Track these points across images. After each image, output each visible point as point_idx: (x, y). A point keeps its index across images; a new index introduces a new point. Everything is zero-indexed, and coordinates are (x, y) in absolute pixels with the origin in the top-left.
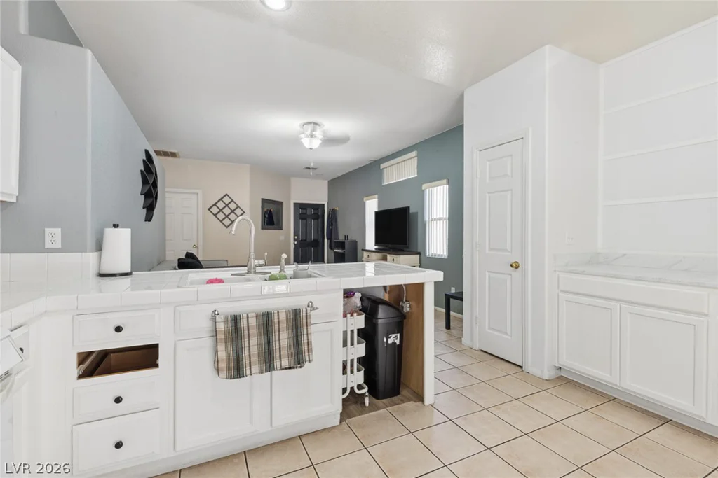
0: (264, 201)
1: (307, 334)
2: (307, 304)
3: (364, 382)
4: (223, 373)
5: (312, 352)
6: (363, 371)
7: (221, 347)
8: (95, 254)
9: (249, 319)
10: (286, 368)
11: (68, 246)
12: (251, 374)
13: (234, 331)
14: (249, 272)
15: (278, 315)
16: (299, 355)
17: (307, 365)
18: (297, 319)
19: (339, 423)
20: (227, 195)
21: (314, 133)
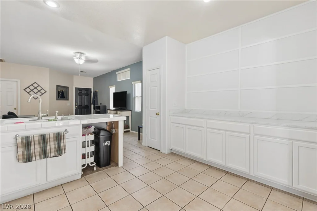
0: (58, 86)
1: (64, 142)
2: (64, 130)
3: (94, 161)
4: (21, 161)
5: (66, 149)
6: (93, 157)
7: (20, 150)
9: (35, 138)
10: (54, 157)
12: (35, 160)
13: (26, 143)
14: (38, 119)
15: (49, 135)
16: (59, 151)
17: (63, 155)
18: (58, 137)
19: (80, 178)
20: (35, 83)
21: (81, 57)
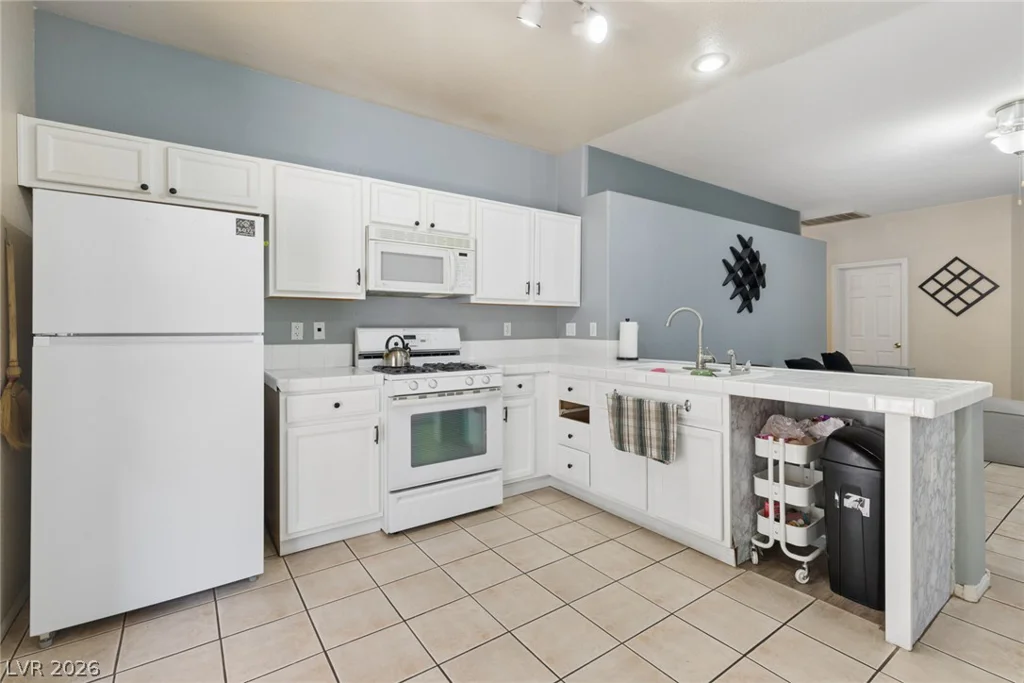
1: (673, 432)
2: (673, 401)
9: (628, 402)
12: (629, 451)
13: (618, 408)
15: (649, 405)
18: (665, 413)
19: (734, 565)
20: (956, 259)
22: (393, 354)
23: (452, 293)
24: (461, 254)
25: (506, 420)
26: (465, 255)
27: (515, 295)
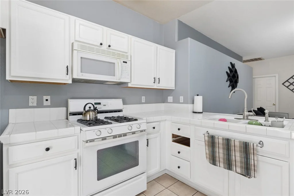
1: (254, 160)
2: (258, 142)
7: (207, 148)
8: (192, 105)
9: (219, 139)
10: (240, 174)
11: (185, 102)
12: (220, 167)
13: (212, 142)
14: (244, 118)
15: (234, 142)
18: (246, 149)
22: (88, 113)
23: (119, 81)
24: (124, 62)
25: (148, 146)
26: (126, 62)
27: (149, 84)
